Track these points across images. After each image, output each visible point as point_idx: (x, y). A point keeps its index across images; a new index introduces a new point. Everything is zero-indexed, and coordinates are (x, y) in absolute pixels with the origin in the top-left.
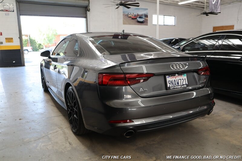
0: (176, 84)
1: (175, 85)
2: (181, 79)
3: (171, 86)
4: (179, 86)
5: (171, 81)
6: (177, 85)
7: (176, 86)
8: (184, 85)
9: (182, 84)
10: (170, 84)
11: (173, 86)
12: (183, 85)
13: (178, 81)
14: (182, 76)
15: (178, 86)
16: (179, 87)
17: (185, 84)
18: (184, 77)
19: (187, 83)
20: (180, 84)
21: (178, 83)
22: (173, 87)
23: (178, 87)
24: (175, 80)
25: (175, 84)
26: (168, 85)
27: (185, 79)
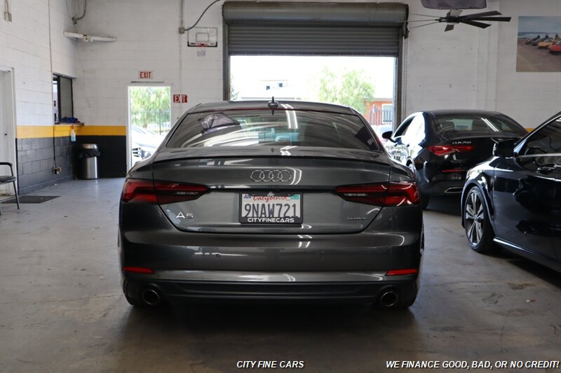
0: (265, 214)
1: (263, 216)
2: (281, 205)
3: (250, 215)
4: (273, 217)
5: (253, 205)
6: (267, 216)
7: (265, 217)
8: (289, 217)
9: (282, 215)
10: (249, 211)
11: (255, 215)
12: (285, 218)
13: (271, 207)
14: (288, 198)
15: (269, 217)
16: (273, 220)
17: (292, 217)
18: (295, 201)
19: (298, 215)
20: (276, 215)
21: (271, 212)
22: (255, 219)
23: (268, 220)
24: (263, 205)
25: (262, 213)
26: (244, 214)
27: (294, 206)
